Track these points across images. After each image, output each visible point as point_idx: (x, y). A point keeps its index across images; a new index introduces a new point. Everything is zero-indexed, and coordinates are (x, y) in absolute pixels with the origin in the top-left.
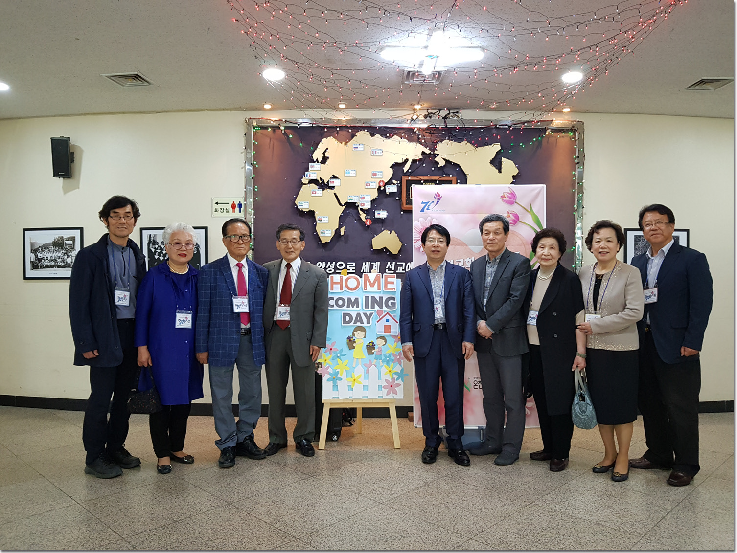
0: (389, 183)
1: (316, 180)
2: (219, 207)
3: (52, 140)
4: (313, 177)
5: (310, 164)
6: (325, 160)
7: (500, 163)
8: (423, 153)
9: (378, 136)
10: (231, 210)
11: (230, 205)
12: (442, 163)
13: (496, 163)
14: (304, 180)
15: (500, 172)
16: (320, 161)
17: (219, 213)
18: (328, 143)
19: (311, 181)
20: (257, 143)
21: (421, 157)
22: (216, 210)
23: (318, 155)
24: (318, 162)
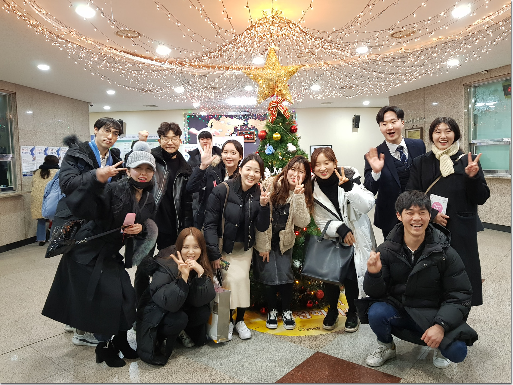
0: (233, 133)
6: (212, 126)
8: (244, 123)
9: (229, 118)
12: (250, 127)
16: (210, 126)
18: (212, 121)
20: (189, 121)
21: (243, 125)
23: (209, 125)
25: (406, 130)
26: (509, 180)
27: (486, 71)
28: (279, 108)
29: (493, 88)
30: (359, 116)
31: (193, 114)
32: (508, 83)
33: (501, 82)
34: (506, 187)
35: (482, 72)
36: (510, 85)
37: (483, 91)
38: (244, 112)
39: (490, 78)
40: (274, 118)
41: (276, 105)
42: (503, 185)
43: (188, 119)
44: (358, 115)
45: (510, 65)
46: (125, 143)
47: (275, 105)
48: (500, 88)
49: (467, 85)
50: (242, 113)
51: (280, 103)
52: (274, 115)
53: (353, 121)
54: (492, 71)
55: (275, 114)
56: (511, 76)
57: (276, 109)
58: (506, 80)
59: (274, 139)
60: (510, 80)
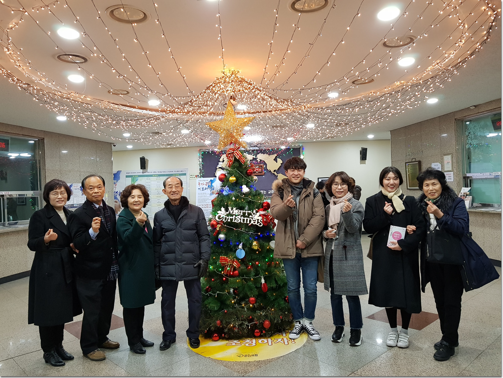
1: (221, 167)
2: (192, 176)
3: (140, 158)
4: (220, 166)
5: (219, 163)
6: (223, 161)
7: (277, 159)
10: (195, 177)
11: (195, 176)
12: (259, 161)
13: (275, 160)
14: (217, 168)
15: (277, 162)
17: (192, 178)
19: (219, 168)
20: (203, 157)
21: (252, 159)
22: (191, 177)
24: (221, 161)
25: (406, 163)
26: (500, 215)
27: (474, 106)
28: (235, 155)
29: (482, 123)
30: (366, 149)
31: (207, 151)
32: (497, 118)
33: (490, 117)
34: (497, 221)
35: (470, 108)
36: (500, 120)
37: (474, 125)
38: (253, 148)
39: (478, 113)
40: (231, 163)
41: (233, 152)
42: (494, 219)
43: (202, 155)
44: (365, 147)
45: (500, 99)
46: (147, 177)
47: (231, 152)
48: (490, 123)
49: (459, 120)
50: (251, 148)
51: (235, 150)
52: (231, 161)
53: (361, 154)
54: (479, 106)
55: (232, 159)
56: (501, 110)
57: (233, 155)
58: (495, 115)
59: (230, 181)
60: (500, 114)
